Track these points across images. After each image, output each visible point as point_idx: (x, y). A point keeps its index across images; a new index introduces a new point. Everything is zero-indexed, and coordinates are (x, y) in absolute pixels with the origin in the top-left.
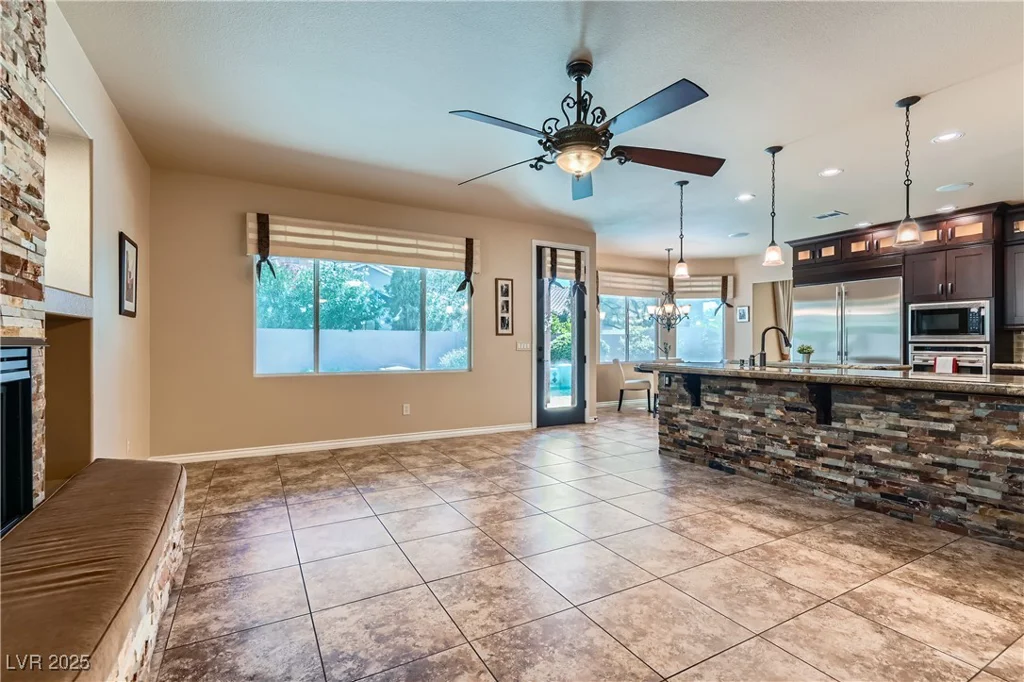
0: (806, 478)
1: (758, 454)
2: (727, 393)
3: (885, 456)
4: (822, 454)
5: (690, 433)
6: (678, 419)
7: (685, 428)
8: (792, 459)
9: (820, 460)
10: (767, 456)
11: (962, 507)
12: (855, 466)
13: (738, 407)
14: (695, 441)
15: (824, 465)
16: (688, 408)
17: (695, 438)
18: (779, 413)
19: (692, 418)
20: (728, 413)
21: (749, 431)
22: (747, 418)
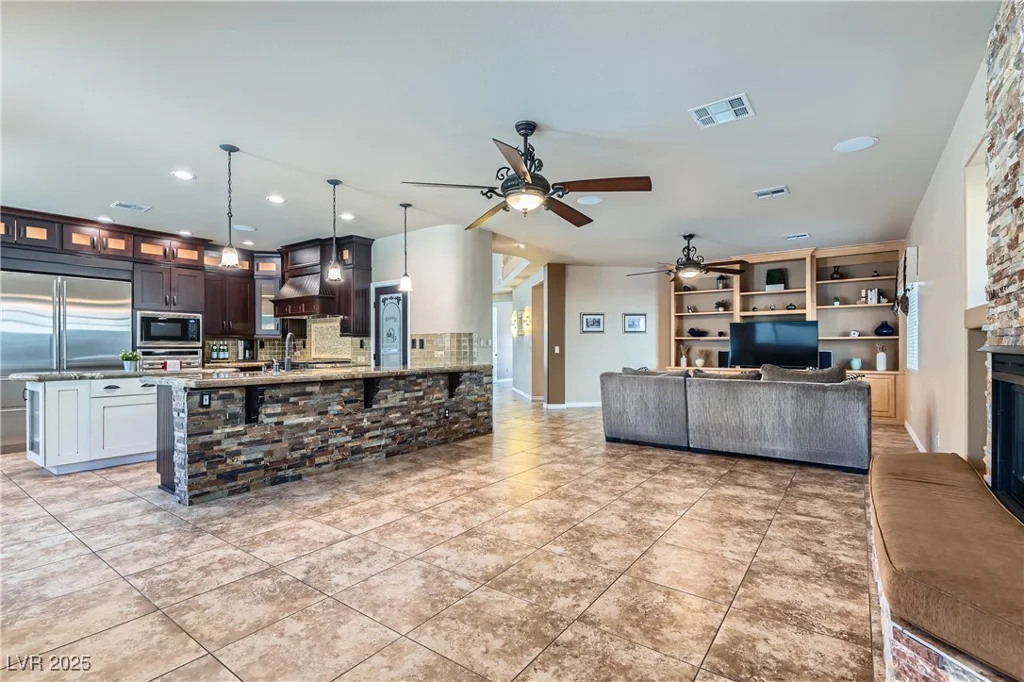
0: (359, 453)
1: (322, 450)
2: (292, 399)
3: (398, 418)
4: (368, 430)
5: (243, 458)
6: (224, 447)
7: (238, 453)
8: (349, 442)
9: (367, 435)
10: (330, 449)
11: (425, 434)
12: (385, 431)
13: (303, 412)
14: (251, 465)
15: (370, 438)
16: (240, 428)
17: (249, 462)
18: (339, 407)
19: (245, 439)
20: (292, 420)
21: (313, 431)
22: (311, 419)
